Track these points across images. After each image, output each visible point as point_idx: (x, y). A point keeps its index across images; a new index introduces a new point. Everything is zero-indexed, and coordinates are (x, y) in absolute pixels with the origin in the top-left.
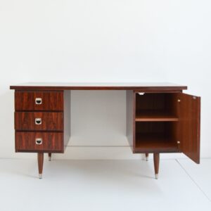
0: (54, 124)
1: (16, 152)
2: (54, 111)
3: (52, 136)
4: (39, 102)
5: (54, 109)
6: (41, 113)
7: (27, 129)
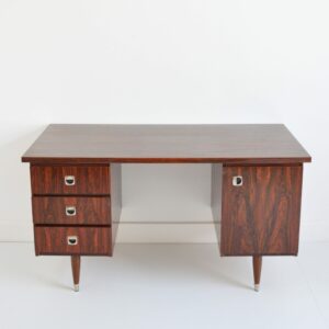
0: (96, 214)
1: (37, 254)
2: (96, 196)
3: (94, 233)
4: (70, 182)
5: (95, 193)
6: (74, 199)
7: (52, 222)
